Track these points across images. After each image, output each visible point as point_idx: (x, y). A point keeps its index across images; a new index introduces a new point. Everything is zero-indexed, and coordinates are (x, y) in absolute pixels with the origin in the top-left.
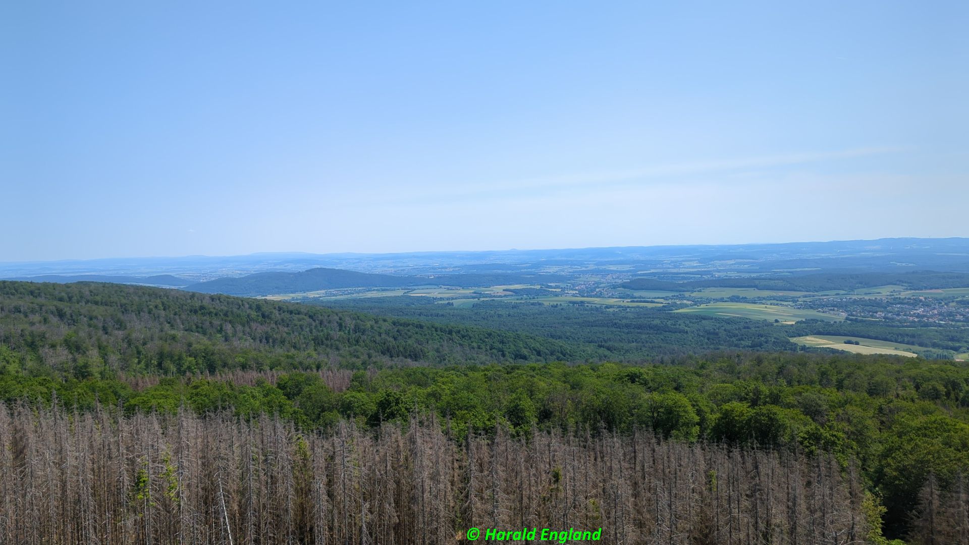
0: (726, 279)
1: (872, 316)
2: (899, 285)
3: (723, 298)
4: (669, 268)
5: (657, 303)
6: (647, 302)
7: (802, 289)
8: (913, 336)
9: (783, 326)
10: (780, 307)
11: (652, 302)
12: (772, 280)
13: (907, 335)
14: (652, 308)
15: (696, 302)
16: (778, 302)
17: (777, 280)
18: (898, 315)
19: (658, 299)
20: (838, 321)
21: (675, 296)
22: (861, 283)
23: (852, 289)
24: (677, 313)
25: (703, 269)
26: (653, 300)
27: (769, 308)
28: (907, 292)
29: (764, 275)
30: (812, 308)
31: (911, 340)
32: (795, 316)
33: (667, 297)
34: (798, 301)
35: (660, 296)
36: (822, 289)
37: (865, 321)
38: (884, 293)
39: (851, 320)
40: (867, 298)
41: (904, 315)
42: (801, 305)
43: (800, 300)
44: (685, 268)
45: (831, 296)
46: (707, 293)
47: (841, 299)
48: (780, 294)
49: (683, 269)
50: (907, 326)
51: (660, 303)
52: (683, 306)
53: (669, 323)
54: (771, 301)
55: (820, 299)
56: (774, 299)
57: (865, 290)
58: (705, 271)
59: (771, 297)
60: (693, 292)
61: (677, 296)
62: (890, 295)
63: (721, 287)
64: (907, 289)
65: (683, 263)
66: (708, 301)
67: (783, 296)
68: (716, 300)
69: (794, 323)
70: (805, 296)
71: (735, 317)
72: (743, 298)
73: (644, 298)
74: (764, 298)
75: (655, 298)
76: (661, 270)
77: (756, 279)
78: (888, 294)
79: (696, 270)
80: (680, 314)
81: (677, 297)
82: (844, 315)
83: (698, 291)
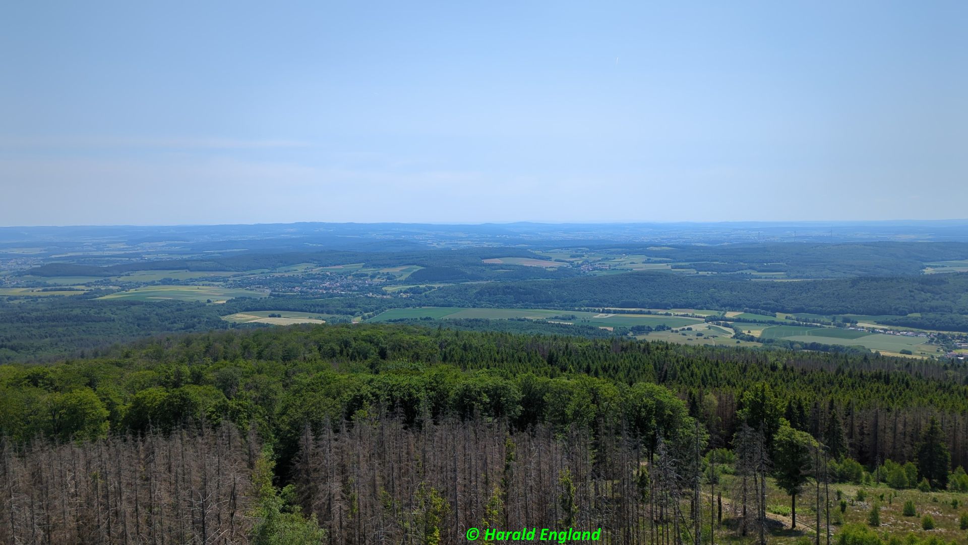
0: (158, 262)
1: (291, 291)
2: (311, 263)
3: (154, 282)
4: (90, 251)
5: (77, 290)
6: (65, 290)
7: (233, 270)
8: (322, 306)
9: (215, 306)
10: (212, 287)
11: (70, 290)
12: (204, 261)
13: (318, 305)
14: (71, 297)
15: (124, 287)
16: (211, 283)
17: (209, 261)
18: (311, 289)
19: (79, 286)
20: (263, 297)
21: (98, 281)
22: (281, 262)
23: (275, 267)
24: (102, 301)
25: (131, 252)
26: (72, 287)
27: (201, 289)
28: (317, 269)
29: (195, 256)
30: (241, 286)
31: (321, 309)
32: (225, 295)
33: (89, 283)
34: (228, 280)
35: (81, 283)
36: (249, 268)
37: (285, 296)
38: (299, 270)
39: (274, 296)
40: (286, 275)
41: (316, 289)
42: (231, 284)
43: (230, 279)
44: (110, 250)
45: (257, 275)
46: (136, 277)
47: (265, 277)
48: (212, 274)
49: (108, 252)
50: (317, 298)
51: (81, 290)
52: (108, 292)
53: (92, 312)
54: (203, 282)
55: (248, 278)
56: (206, 280)
57: (285, 268)
58: (134, 254)
59: (203, 278)
60: (120, 276)
61: (102, 281)
62: (305, 272)
63: (152, 269)
64: (317, 266)
65: (108, 245)
66: (138, 285)
67: (214, 277)
68: (147, 284)
69: (225, 302)
70: (235, 276)
71: (168, 300)
72: (175, 280)
73: (60, 286)
74: (196, 280)
75: (74, 285)
76: (81, 254)
77: (187, 261)
78: (303, 271)
79: (123, 252)
80: (106, 301)
81: (102, 283)
82: (269, 291)
83: (126, 275)
